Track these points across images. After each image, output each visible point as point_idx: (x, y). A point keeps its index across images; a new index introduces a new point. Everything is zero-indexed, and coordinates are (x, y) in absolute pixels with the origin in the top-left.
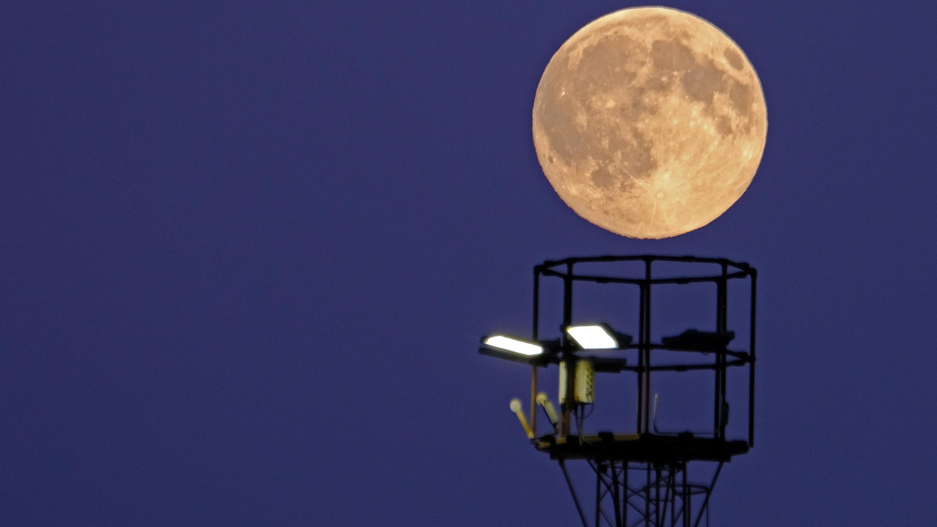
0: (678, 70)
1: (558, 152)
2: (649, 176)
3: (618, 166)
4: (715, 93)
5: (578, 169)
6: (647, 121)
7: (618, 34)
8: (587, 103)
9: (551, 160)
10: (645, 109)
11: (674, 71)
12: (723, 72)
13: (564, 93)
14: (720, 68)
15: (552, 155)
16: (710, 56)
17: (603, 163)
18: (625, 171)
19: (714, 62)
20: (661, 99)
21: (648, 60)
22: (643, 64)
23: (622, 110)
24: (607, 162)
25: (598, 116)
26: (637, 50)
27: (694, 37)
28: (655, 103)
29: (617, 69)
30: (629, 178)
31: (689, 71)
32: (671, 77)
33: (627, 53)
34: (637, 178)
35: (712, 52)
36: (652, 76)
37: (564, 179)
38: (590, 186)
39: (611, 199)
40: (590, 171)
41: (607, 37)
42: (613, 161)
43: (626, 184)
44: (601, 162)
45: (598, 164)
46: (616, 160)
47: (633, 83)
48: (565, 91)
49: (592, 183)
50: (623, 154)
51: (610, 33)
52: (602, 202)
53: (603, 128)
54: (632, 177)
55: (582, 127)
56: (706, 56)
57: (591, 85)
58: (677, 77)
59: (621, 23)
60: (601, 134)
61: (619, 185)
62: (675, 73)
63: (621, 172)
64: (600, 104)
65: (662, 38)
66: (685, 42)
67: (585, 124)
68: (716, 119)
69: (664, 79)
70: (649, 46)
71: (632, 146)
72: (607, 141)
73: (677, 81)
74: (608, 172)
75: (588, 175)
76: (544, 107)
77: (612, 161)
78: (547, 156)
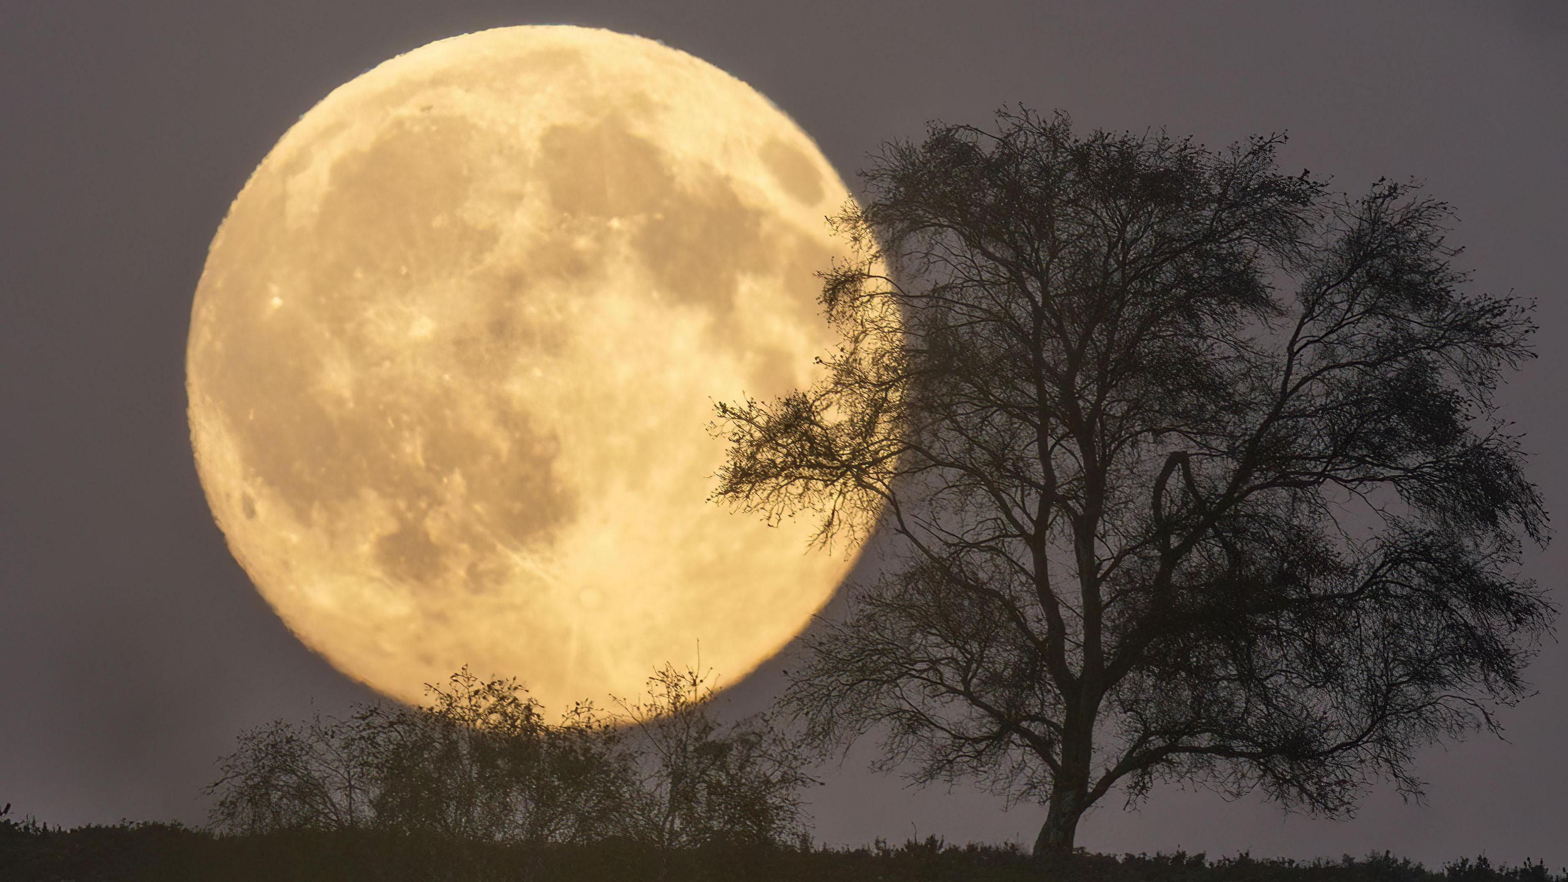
0: (621, 216)
1: (270, 482)
2: (551, 541)
3: (454, 517)
4: (739, 277)
5: (332, 535)
6: (537, 373)
7: (435, 112)
8: (350, 327)
9: (250, 512)
10: (528, 336)
11: (609, 217)
12: (759, 214)
13: (277, 302)
14: (749, 200)
15: (251, 491)
16: (721, 168)
17: (410, 508)
18: (479, 529)
19: (734, 187)
20: (575, 305)
21: (529, 187)
22: (515, 199)
23: (459, 343)
24: (423, 504)
25: (387, 364)
26: (496, 161)
27: (666, 108)
28: (558, 317)
29: (438, 222)
30: (492, 549)
31: (659, 216)
32: (602, 236)
33: (465, 172)
34: (515, 549)
35: (726, 150)
36: (546, 237)
37: (294, 563)
38: (372, 580)
39: (441, 617)
40: (372, 537)
41: (399, 123)
42: (440, 503)
43: (482, 567)
44: (402, 504)
45: (395, 512)
46: (449, 497)
47: (489, 259)
48: (281, 296)
49: (377, 573)
50: (469, 478)
51: (408, 110)
52: (413, 627)
53: (405, 400)
54: (500, 547)
55: (340, 402)
56: (707, 167)
57: (358, 274)
58: (620, 233)
59: (439, 81)
60: (397, 421)
61: (462, 573)
62: (615, 223)
63: (466, 533)
64: (390, 328)
65: (572, 117)
66: (641, 129)
67: (347, 394)
68: (749, 355)
69: (582, 243)
70: (532, 146)
71: (496, 456)
72: (419, 441)
73: (624, 248)
74: (426, 535)
75: (365, 548)
76: (218, 346)
77: (436, 501)
78: (237, 495)
